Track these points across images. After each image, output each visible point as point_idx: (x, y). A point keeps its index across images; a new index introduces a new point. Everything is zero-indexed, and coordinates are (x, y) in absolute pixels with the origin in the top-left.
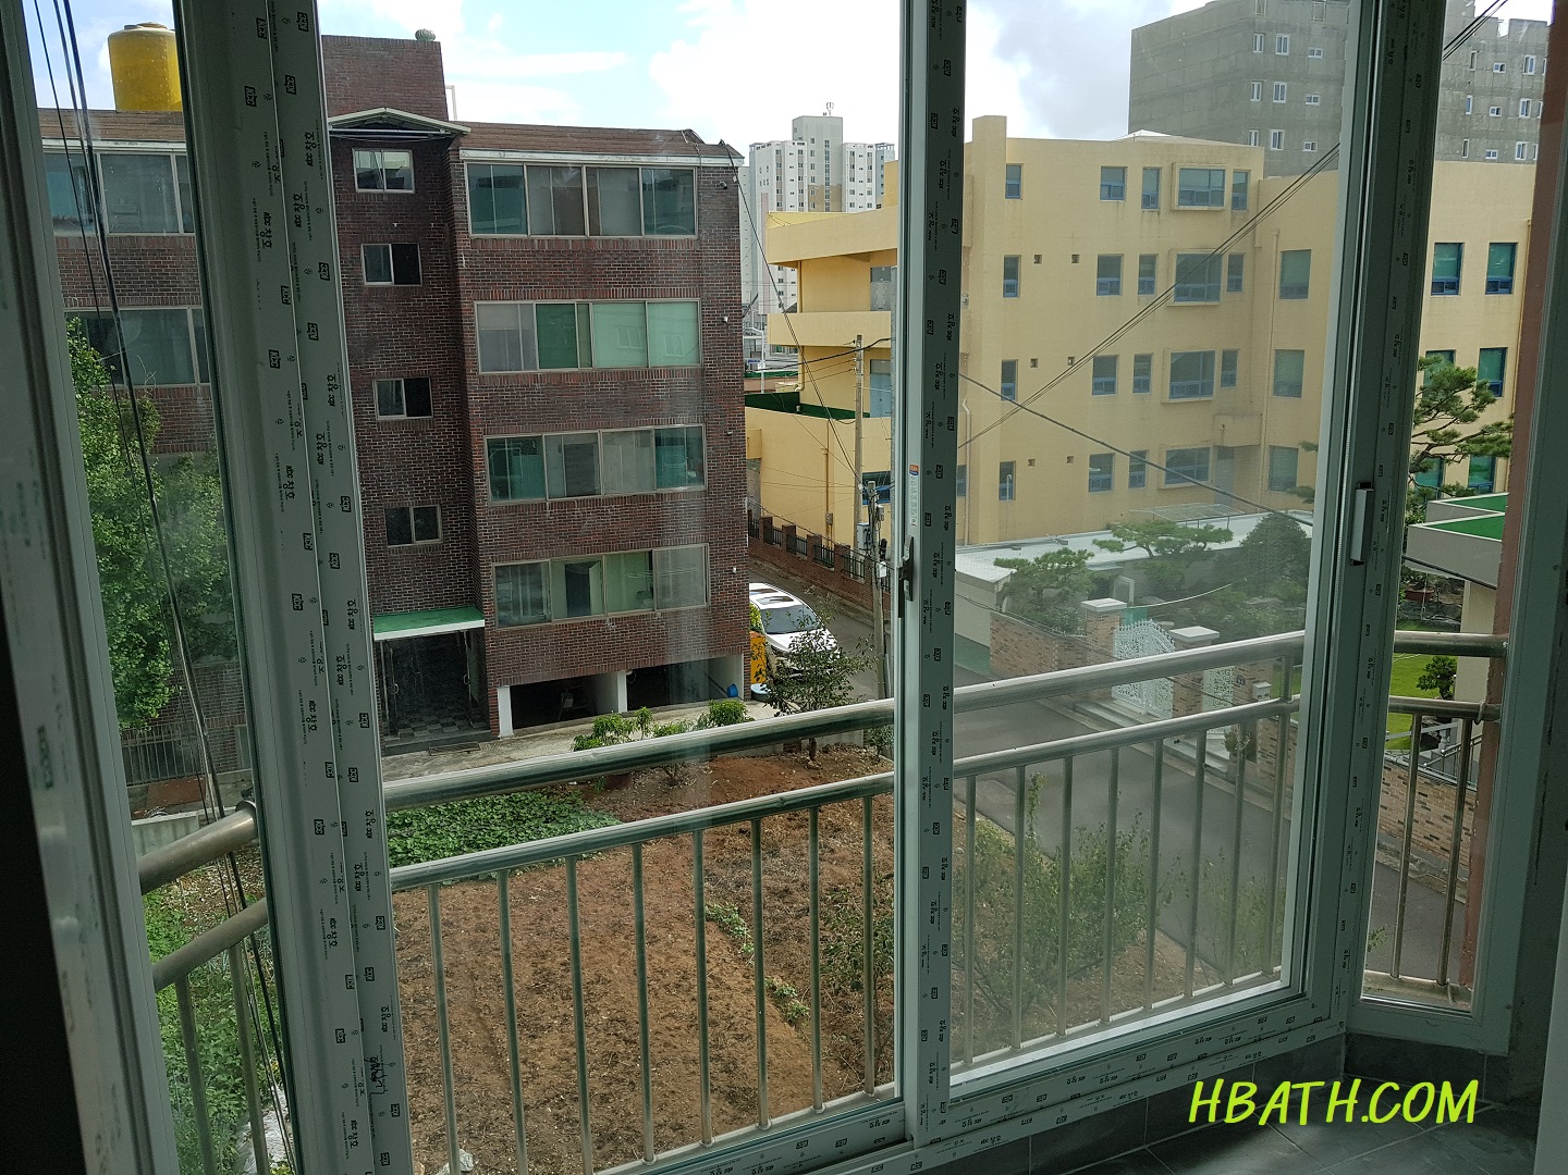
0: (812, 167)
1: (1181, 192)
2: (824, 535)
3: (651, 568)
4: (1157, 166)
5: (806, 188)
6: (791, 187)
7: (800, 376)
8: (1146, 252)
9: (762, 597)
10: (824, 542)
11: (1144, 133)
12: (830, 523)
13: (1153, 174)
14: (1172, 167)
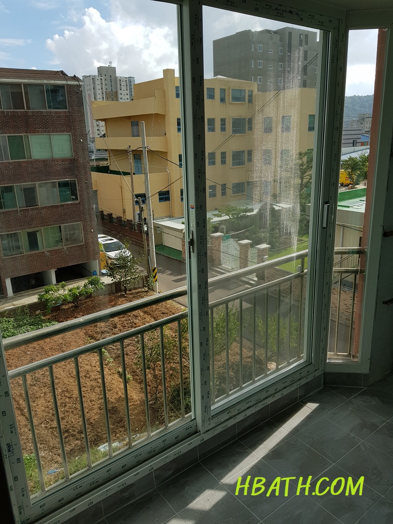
0: (106, 84)
1: (232, 97)
2: (123, 216)
3: (61, 232)
4: (224, 88)
5: (104, 92)
6: (99, 92)
7: (109, 160)
8: (222, 117)
9: (103, 239)
10: (123, 219)
11: (219, 77)
12: (124, 212)
13: (223, 91)
14: (229, 88)
